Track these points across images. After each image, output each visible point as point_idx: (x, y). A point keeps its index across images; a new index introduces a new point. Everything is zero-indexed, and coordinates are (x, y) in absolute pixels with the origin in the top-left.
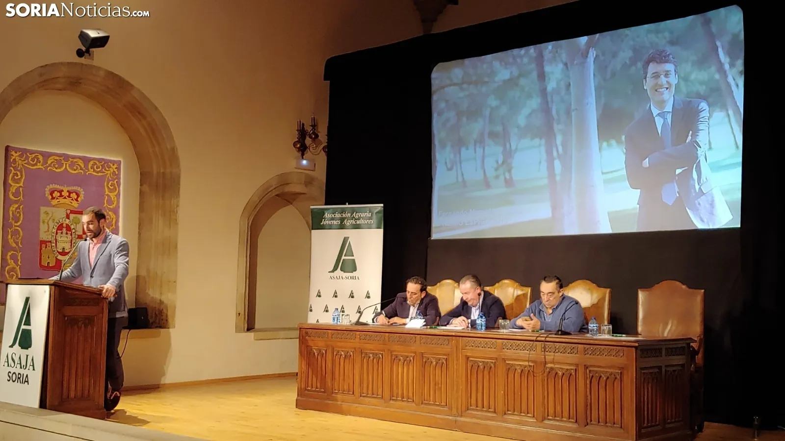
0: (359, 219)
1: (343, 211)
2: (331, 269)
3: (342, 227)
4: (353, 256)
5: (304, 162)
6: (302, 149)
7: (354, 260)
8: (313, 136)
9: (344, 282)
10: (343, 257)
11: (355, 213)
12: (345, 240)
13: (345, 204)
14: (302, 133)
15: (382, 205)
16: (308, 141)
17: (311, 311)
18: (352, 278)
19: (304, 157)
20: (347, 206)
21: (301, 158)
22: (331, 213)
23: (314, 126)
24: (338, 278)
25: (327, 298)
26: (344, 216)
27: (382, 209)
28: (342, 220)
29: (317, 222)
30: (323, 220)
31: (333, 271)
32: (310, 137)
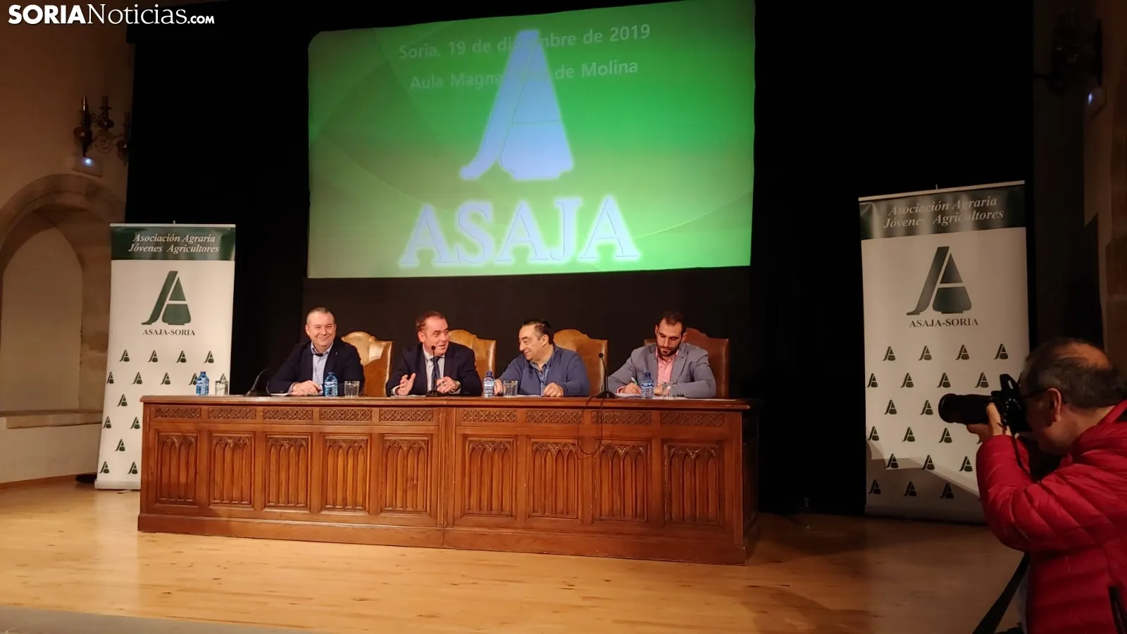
0: (195, 245)
1: (165, 233)
2: (147, 319)
3: (165, 256)
4: (185, 300)
5: (88, 161)
6: (85, 144)
7: (186, 305)
8: (106, 123)
9: (169, 339)
10: (168, 302)
11: (188, 236)
12: (172, 275)
13: (172, 223)
14: (87, 118)
15: (233, 226)
16: (95, 129)
17: (111, 382)
18: (183, 332)
19: (87, 154)
20: (174, 225)
21: (82, 155)
22: (148, 234)
23: (106, 109)
24: (159, 332)
25: (140, 363)
26: (169, 239)
27: (235, 231)
28: (166, 245)
29: (123, 248)
30: (133, 245)
31: (149, 323)
32: (100, 124)
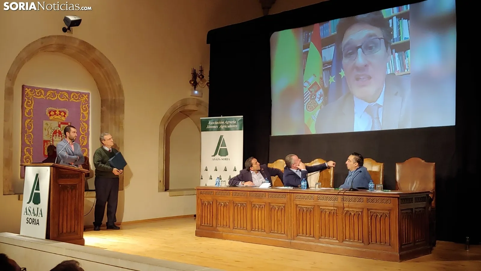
0: (229, 125)
1: (219, 120)
2: (213, 154)
3: (219, 129)
4: (226, 146)
5: (196, 92)
6: (195, 85)
7: (226, 149)
8: (201, 77)
9: (221, 162)
10: (220, 147)
11: (226, 121)
12: (221, 137)
13: (221, 116)
14: (195, 75)
15: (242, 116)
16: (198, 80)
17: (202, 179)
18: (226, 159)
19: (196, 89)
20: (222, 117)
21: (194, 90)
22: (213, 121)
23: (201, 71)
24: (217, 159)
25: (211, 172)
26: (220, 123)
27: (242, 118)
28: (219, 125)
29: (204, 127)
30: (208, 126)
31: (214, 156)
32: (199, 77)
